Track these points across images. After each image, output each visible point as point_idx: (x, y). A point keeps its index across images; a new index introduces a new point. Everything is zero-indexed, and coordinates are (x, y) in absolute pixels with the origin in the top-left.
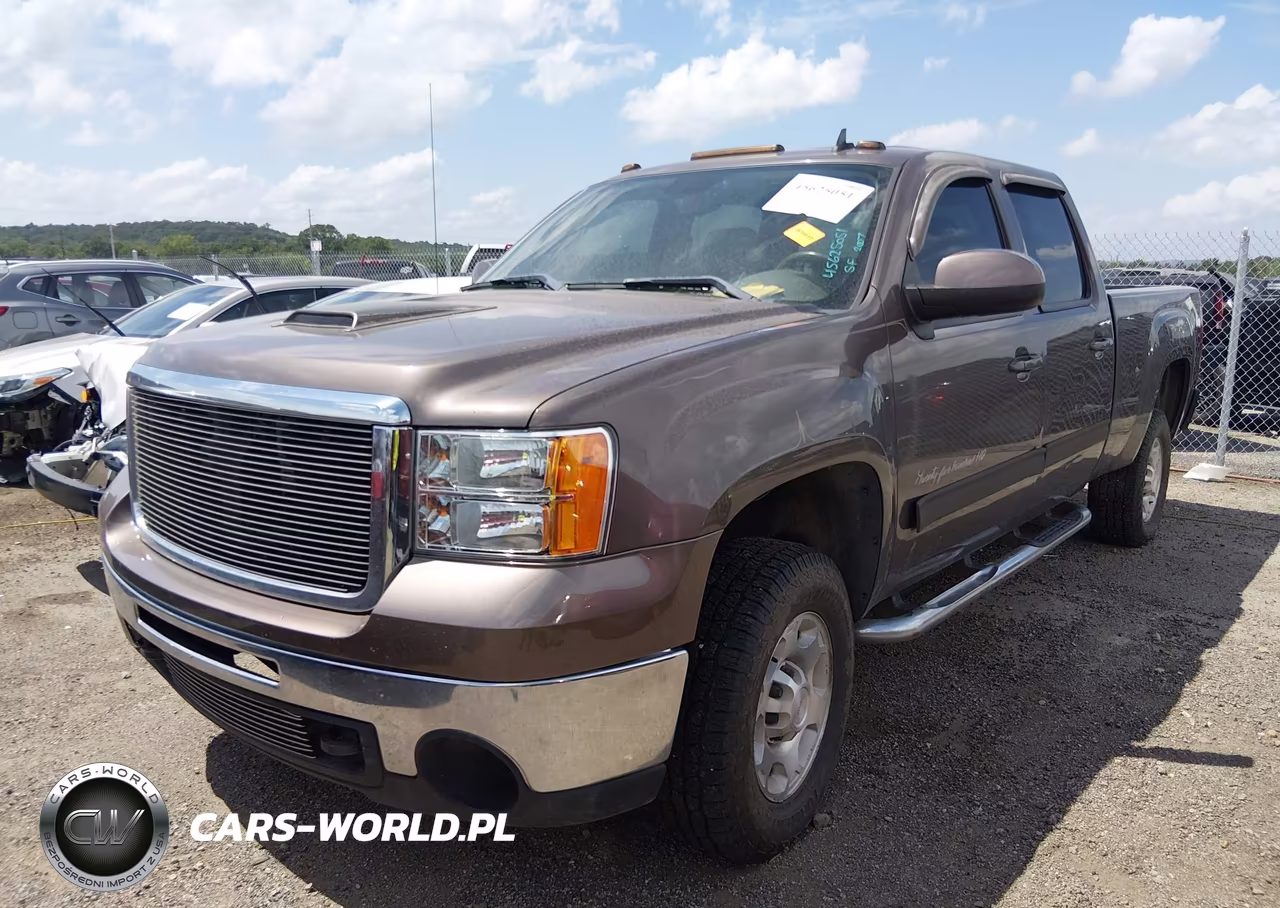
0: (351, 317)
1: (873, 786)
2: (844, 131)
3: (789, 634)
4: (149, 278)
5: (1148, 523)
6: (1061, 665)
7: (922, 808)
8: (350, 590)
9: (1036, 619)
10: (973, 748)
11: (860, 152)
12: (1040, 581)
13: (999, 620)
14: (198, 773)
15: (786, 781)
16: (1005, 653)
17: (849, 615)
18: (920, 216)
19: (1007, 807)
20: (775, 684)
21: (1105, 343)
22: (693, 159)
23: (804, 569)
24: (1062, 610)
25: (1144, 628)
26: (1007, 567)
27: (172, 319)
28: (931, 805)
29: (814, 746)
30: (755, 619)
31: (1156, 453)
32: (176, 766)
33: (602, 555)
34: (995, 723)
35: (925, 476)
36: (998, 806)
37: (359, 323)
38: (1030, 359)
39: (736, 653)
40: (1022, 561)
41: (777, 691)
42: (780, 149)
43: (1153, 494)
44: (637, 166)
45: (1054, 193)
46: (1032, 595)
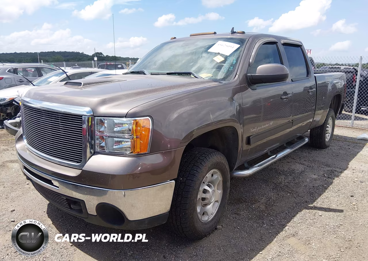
0: (81, 83)
1: (236, 218)
2: (233, 28)
3: (209, 175)
4: (44, 69)
5: (328, 142)
6: (296, 183)
7: (249, 225)
8: (78, 162)
9: (291, 170)
10: (266, 208)
11: (238, 34)
12: (294, 159)
13: (280, 170)
14: (45, 212)
15: (208, 217)
16: (280, 180)
17: (228, 170)
18: (253, 53)
19: (273, 225)
20: (205, 189)
21: (313, 90)
22: (190, 36)
23: (213, 157)
24: (298, 167)
25: (322, 173)
26: (280, 155)
27: (48, 81)
28: (251, 223)
29: (217, 207)
30: (197, 171)
31: (330, 121)
32: (39, 210)
33: (148, 154)
34: (274, 200)
35: (252, 130)
36: (271, 224)
37: (83, 85)
38: (288, 95)
39: (191, 181)
40: (285, 153)
41: (205, 191)
42: (215, 33)
43: (330, 133)
44: (175, 38)
45: (299, 46)
46: (291, 163)
